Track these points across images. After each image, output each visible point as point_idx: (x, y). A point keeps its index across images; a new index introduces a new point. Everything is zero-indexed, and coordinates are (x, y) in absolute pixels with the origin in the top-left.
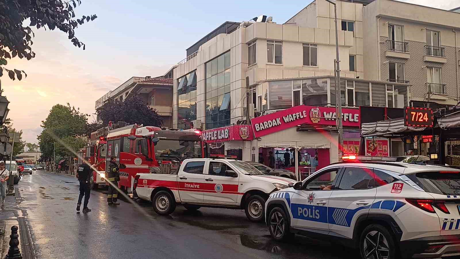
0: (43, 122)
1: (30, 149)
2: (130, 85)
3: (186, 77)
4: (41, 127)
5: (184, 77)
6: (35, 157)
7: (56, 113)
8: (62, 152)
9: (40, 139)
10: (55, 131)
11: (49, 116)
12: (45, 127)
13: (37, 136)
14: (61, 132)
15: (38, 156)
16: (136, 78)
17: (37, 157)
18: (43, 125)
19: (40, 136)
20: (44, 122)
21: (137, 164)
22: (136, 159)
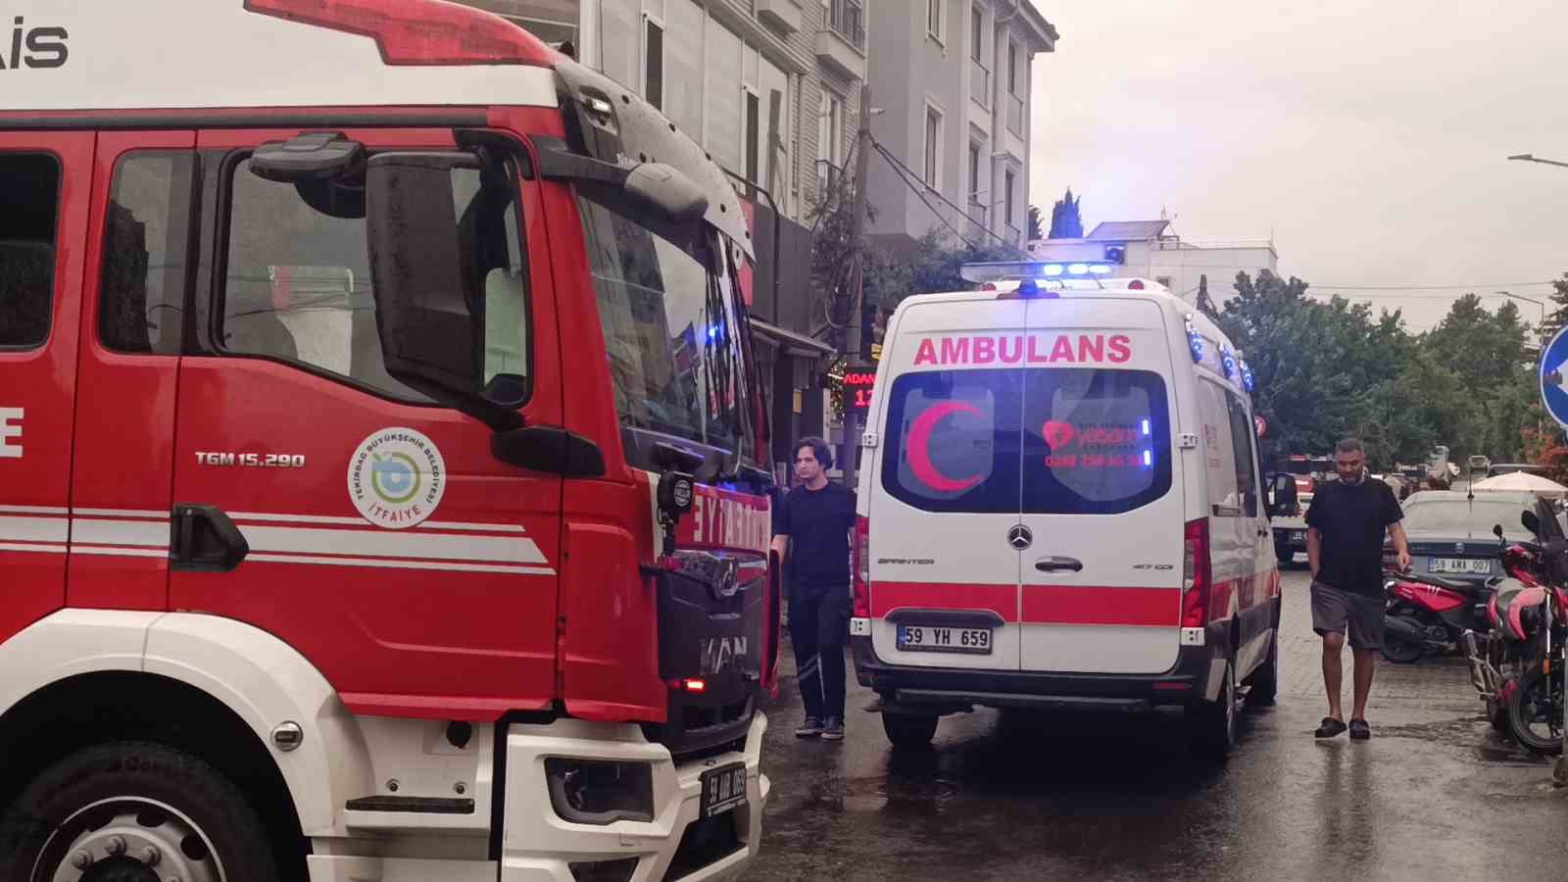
21: (381, 513)
22: (368, 441)
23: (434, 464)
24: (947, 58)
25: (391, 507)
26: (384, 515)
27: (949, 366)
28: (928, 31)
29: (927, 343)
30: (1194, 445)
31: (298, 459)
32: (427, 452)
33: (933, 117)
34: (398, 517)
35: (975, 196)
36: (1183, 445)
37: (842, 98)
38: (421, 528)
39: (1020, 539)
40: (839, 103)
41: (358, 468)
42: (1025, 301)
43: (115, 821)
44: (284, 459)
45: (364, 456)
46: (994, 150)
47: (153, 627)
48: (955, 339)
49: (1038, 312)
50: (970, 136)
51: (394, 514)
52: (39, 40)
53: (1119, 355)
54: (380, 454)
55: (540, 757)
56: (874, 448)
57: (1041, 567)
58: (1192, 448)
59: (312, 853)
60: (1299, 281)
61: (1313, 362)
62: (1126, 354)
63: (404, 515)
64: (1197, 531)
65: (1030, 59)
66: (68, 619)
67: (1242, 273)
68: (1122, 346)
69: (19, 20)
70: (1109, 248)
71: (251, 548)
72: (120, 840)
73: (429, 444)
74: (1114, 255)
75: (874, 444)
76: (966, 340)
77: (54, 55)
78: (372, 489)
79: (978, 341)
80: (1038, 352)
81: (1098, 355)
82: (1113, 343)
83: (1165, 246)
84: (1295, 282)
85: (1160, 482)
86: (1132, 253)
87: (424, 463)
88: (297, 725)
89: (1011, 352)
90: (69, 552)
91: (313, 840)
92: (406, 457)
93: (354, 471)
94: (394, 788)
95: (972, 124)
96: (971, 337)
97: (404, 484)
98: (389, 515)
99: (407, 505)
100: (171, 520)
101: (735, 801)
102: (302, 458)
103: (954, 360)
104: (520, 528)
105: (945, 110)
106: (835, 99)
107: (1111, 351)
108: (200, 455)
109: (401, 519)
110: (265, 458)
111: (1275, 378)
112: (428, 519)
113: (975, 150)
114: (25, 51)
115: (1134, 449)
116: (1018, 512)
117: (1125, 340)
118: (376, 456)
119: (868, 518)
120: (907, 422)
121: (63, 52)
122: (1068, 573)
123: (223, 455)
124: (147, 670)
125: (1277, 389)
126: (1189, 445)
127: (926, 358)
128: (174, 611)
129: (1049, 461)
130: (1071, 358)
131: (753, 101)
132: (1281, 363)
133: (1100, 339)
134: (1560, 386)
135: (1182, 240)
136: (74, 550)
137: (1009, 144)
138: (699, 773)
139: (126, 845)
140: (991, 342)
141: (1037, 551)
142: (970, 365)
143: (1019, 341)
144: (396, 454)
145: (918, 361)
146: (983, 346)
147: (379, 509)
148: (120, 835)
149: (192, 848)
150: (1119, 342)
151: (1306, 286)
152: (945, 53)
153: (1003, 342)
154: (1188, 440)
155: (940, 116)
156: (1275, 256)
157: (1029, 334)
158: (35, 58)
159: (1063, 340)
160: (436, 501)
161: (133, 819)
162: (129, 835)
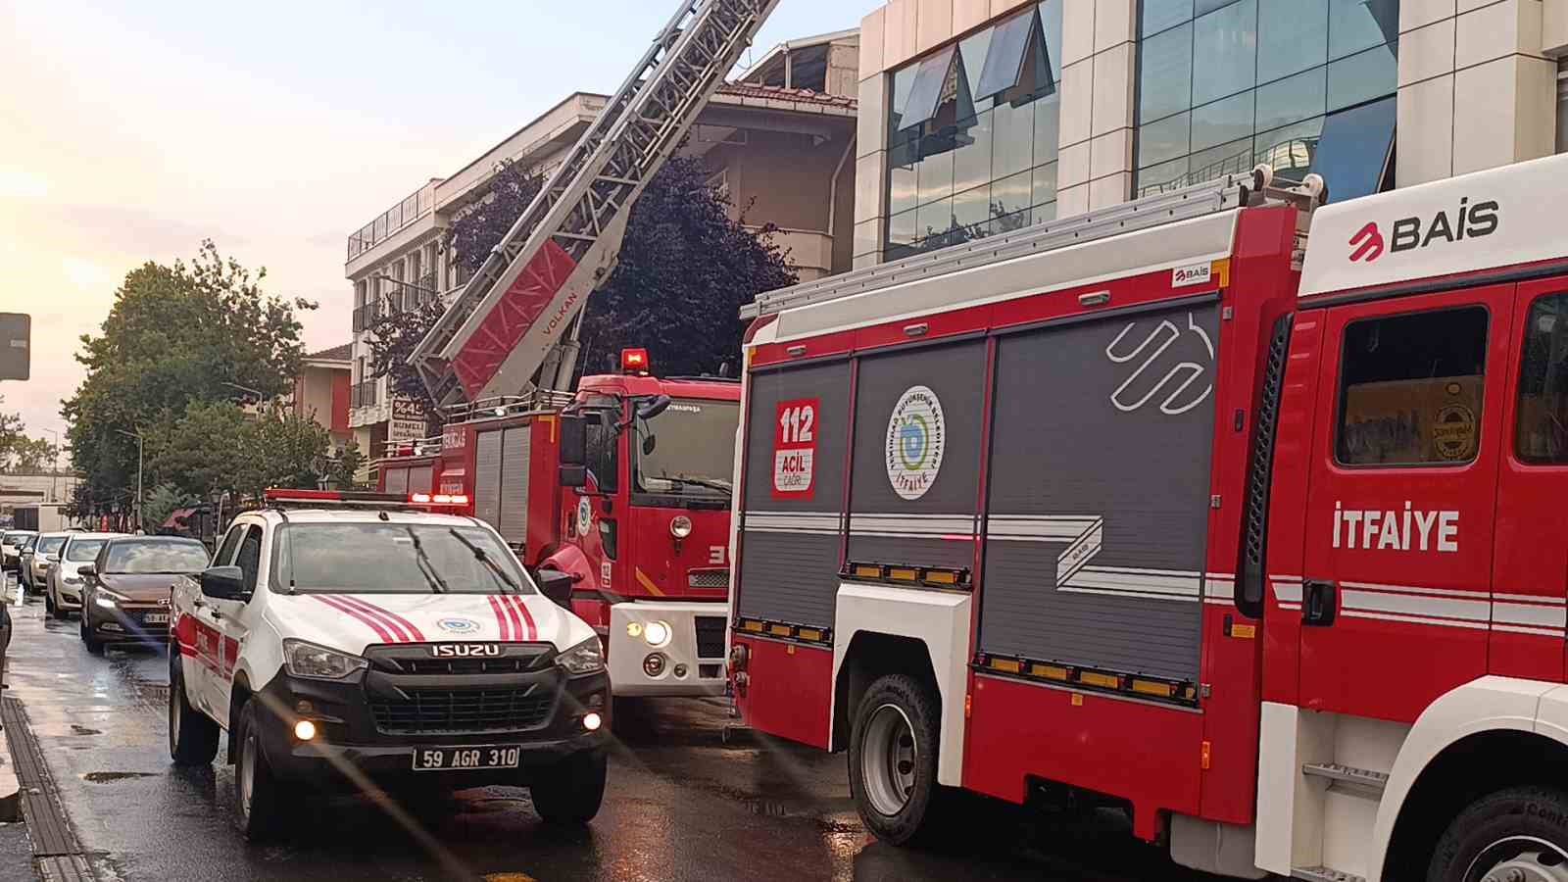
0: (85, 339)
1: (25, 463)
2: (554, 140)
3: (958, 49)
4: (80, 363)
5: (949, 53)
6: (47, 492)
7: (148, 299)
8: (188, 474)
9: (74, 416)
10: (153, 375)
11: (114, 316)
12: (94, 363)
13: (62, 401)
14: (178, 383)
15: (57, 490)
16: (594, 102)
17: (54, 496)
18: (85, 354)
19: (72, 404)
20: (92, 341)
43: (1523, 855)
47: (1545, 696)
52: (1478, 214)
66: (1488, 684)
69: (1464, 200)
72: (1520, 873)
77: (1488, 224)
90: (1490, 629)
114: (1467, 224)
121: (1494, 219)
124: (1537, 731)
136: (1494, 627)
139: (1524, 875)
148: (1521, 869)
158: (1474, 229)
161: (1535, 856)
162: (1532, 871)
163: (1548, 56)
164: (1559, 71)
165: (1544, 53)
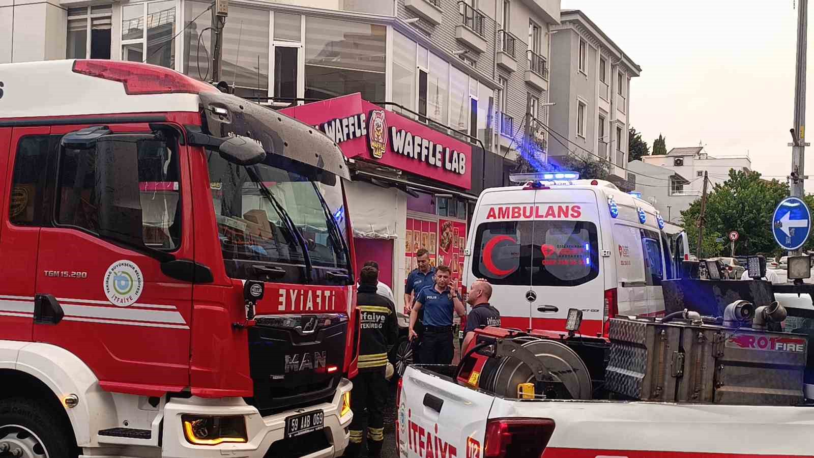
21: (117, 299)
22: (111, 267)
23: (139, 277)
24: (588, 80)
25: (121, 297)
26: (118, 300)
27: (501, 220)
28: (579, 69)
29: (492, 209)
30: (609, 255)
31: (84, 274)
32: (136, 271)
33: (582, 106)
34: (123, 301)
35: (602, 139)
36: (603, 255)
37: (538, 99)
38: (133, 306)
39: (531, 297)
40: (536, 101)
41: (108, 278)
42: (535, 191)
43: (9, 435)
44: (79, 274)
45: (110, 273)
46: (611, 119)
47: (22, 349)
48: (504, 207)
49: (541, 195)
50: (599, 113)
51: (122, 300)
53: (576, 214)
54: (117, 272)
55: (178, 414)
56: (469, 256)
57: (540, 310)
58: (608, 257)
59: (83, 454)
60: (757, 173)
61: (761, 208)
62: (579, 214)
63: (126, 300)
64: (610, 294)
65: (629, 80)
67: (732, 169)
68: (577, 211)
70: (676, 159)
71: (65, 314)
72: (7, 445)
73: (137, 268)
74: (678, 162)
75: (469, 254)
76: (509, 208)
78: (113, 288)
79: (514, 209)
80: (540, 214)
81: (566, 215)
82: (573, 209)
83: (701, 158)
84: (755, 173)
85: (593, 272)
86: (686, 161)
87: (135, 277)
88: (76, 396)
89: (528, 214)
91: (83, 449)
92: (127, 274)
93: (106, 280)
94: (126, 424)
95: (600, 108)
96: (511, 207)
97: (126, 286)
98: (120, 300)
99: (127, 296)
100: (35, 301)
101: (314, 428)
102: (86, 273)
103: (504, 217)
104: (174, 307)
105: (587, 103)
106: (535, 99)
107: (572, 213)
108: (46, 272)
109: (125, 302)
110: (71, 273)
111: (745, 214)
112: (136, 302)
113: (602, 119)
115: (581, 258)
116: (530, 285)
117: (579, 208)
118: (115, 273)
119: (466, 287)
120: (483, 244)
122: (553, 313)
123: (55, 272)
124: (18, 369)
125: (745, 219)
126: (607, 255)
127: (492, 216)
128: (35, 342)
129: (544, 263)
130: (554, 217)
131: (474, 102)
132: (747, 208)
133: (567, 207)
134: (781, 228)
135: (708, 155)
137: (619, 116)
138: (285, 417)
139: (9, 447)
140: (519, 209)
141: (539, 303)
142: (510, 219)
143: (531, 208)
144: (123, 272)
145: (488, 218)
146: (516, 210)
147: (116, 297)
148: (8, 442)
149: (38, 449)
150: (576, 209)
151: (760, 175)
152: (587, 78)
153: (525, 208)
154: (606, 253)
155: (585, 105)
156: (750, 161)
157: (536, 205)
159: (551, 208)
160: (139, 294)
161: (15, 435)
162: (12, 443)
163: (63, 6)
164: (68, 16)
165: (61, 5)
